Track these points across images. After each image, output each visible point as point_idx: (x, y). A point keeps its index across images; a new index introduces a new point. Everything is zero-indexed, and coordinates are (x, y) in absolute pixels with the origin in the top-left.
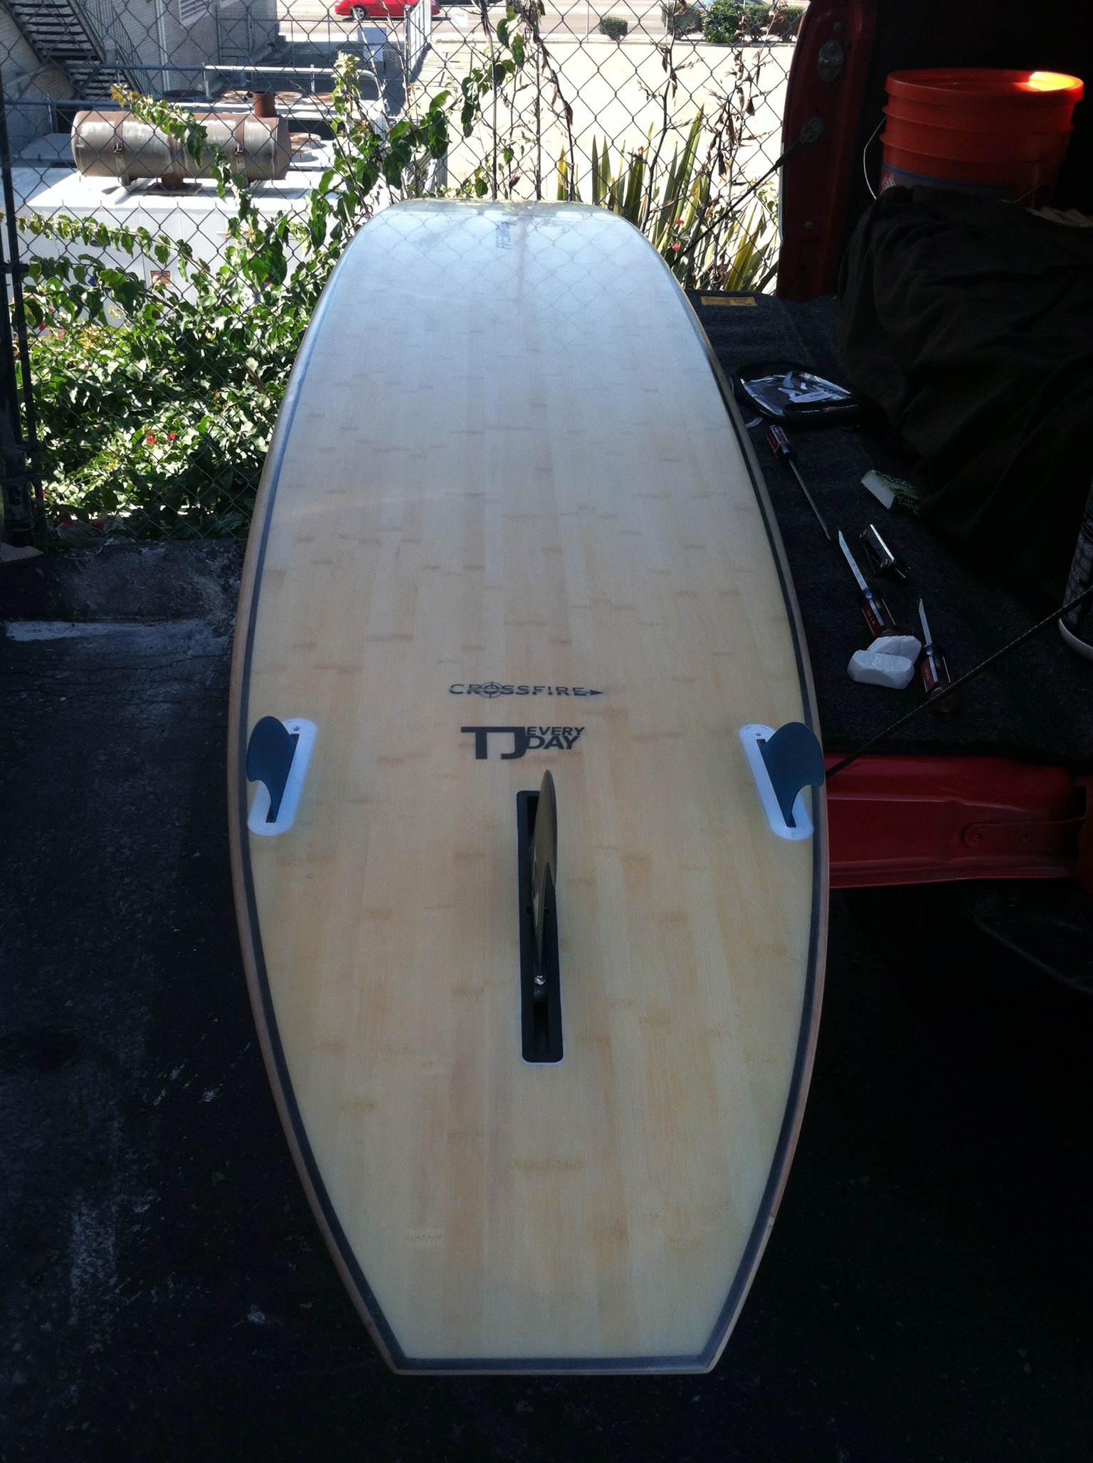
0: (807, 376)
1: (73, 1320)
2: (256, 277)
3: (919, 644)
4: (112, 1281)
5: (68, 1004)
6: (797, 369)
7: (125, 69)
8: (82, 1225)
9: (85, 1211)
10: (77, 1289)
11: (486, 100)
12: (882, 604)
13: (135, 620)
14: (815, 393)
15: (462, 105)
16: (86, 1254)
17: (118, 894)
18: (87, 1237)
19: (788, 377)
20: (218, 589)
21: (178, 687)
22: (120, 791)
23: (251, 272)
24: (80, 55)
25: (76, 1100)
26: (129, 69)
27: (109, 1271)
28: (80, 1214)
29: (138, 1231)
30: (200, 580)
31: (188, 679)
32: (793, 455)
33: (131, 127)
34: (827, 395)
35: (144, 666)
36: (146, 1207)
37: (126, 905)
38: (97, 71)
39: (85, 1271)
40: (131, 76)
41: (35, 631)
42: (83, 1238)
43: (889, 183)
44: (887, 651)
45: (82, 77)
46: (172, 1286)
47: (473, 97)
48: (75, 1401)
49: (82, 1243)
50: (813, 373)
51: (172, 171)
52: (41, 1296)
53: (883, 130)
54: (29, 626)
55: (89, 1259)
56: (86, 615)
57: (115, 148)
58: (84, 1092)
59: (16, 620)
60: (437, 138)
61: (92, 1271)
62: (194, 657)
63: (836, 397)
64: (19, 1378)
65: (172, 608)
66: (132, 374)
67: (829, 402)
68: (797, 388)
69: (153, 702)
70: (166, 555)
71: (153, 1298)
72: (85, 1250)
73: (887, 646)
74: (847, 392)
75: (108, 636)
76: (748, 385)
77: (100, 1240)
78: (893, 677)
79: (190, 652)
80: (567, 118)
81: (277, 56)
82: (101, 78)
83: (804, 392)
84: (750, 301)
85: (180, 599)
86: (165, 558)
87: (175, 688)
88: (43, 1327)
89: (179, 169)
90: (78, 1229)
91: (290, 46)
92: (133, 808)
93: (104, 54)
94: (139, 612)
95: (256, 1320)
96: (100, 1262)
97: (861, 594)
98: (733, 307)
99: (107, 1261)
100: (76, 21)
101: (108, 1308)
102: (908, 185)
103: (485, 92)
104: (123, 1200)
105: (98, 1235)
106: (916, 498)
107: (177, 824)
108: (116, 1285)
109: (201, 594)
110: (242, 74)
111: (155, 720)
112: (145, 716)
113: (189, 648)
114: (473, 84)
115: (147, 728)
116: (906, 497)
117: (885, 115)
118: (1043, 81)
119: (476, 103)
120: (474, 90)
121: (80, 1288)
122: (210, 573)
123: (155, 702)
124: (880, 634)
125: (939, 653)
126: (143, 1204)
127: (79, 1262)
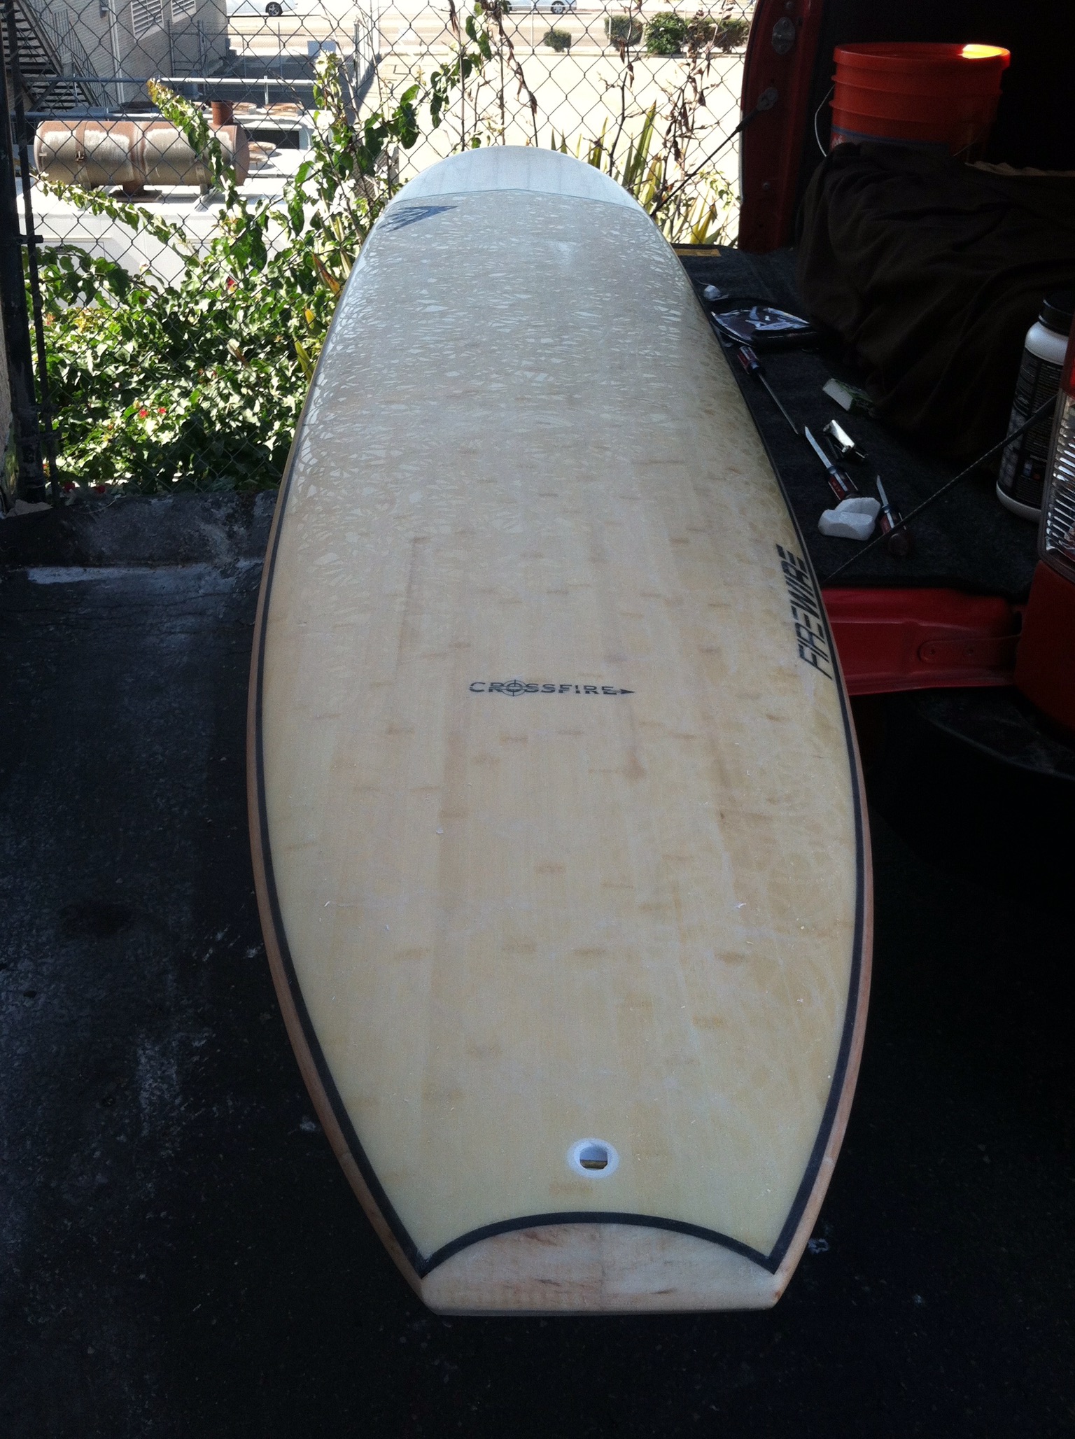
0: (770, 310)
1: (145, 1133)
2: (237, 262)
3: (878, 504)
4: (177, 1101)
5: (119, 881)
6: (762, 304)
7: (81, 81)
8: (146, 1057)
9: (149, 1047)
10: (146, 1108)
11: (454, 94)
12: (846, 476)
13: (146, 565)
14: (778, 324)
15: (431, 96)
16: (152, 1080)
17: (155, 792)
18: (152, 1066)
19: (753, 312)
20: (223, 535)
21: (193, 620)
22: (149, 708)
23: (232, 257)
24: (39, 69)
25: (132, 959)
26: (85, 82)
27: (174, 1093)
28: (144, 1049)
29: (196, 1061)
30: (207, 528)
31: (202, 613)
32: (761, 370)
33: (93, 136)
34: (789, 325)
35: (160, 603)
36: (203, 1042)
37: (164, 801)
38: (54, 84)
39: (152, 1094)
40: (88, 88)
41: (55, 575)
42: (148, 1067)
43: (838, 141)
44: (851, 509)
45: (38, 90)
46: (230, 1103)
47: (442, 90)
48: (152, 1196)
49: (148, 1072)
50: (777, 308)
51: (133, 178)
52: (115, 1115)
53: (831, 97)
54: (48, 570)
55: (156, 1084)
56: (101, 561)
57: (78, 156)
58: (140, 951)
59: (36, 566)
60: (407, 129)
61: (158, 1093)
62: (205, 595)
63: (796, 326)
64: (100, 1178)
65: (180, 553)
66: (120, 356)
67: (790, 330)
68: (762, 319)
69: (171, 633)
70: (174, 505)
71: (215, 1114)
72: (151, 1078)
73: (851, 506)
74: (806, 322)
75: (123, 579)
76: (719, 318)
77: (163, 1068)
78: (857, 529)
79: (201, 591)
80: (532, 107)
81: (228, 70)
82: (57, 91)
83: (768, 323)
84: (715, 253)
85: (189, 545)
86: (173, 507)
87: (190, 621)
88: (118, 1138)
89: (140, 177)
90: (143, 1060)
91: (241, 60)
92: (162, 721)
93: (61, 67)
94: (151, 557)
95: (308, 1128)
96: (165, 1086)
97: (826, 472)
98: (700, 257)
99: (172, 1086)
100: (33, 35)
101: (175, 1122)
102: (855, 141)
103: (453, 85)
104: (182, 1037)
105: (162, 1064)
106: (871, 401)
107: (204, 734)
108: (181, 1105)
109: (208, 540)
110: (195, 88)
111: (174, 648)
112: (165, 645)
113: (200, 588)
114: (441, 79)
115: (167, 654)
116: (863, 400)
117: (834, 82)
118: (974, 51)
119: (445, 95)
120: (442, 84)
121: (149, 1107)
122: (216, 521)
123: (173, 633)
124: (844, 498)
125: (894, 509)
126: (200, 1040)
127: (147, 1086)
